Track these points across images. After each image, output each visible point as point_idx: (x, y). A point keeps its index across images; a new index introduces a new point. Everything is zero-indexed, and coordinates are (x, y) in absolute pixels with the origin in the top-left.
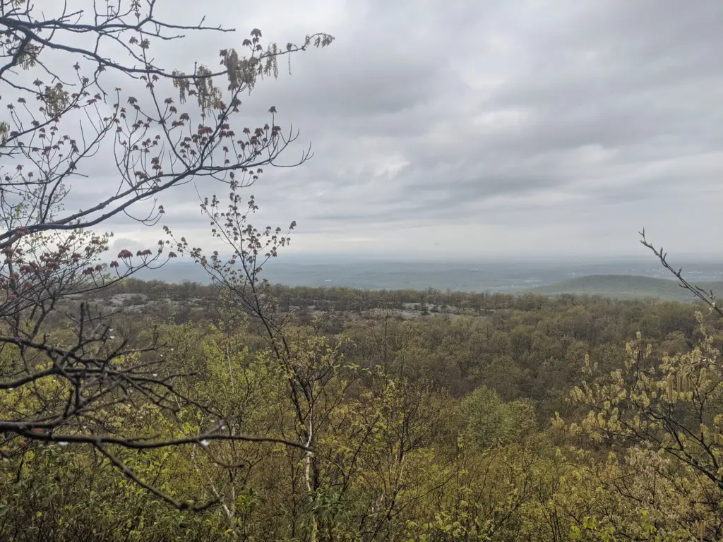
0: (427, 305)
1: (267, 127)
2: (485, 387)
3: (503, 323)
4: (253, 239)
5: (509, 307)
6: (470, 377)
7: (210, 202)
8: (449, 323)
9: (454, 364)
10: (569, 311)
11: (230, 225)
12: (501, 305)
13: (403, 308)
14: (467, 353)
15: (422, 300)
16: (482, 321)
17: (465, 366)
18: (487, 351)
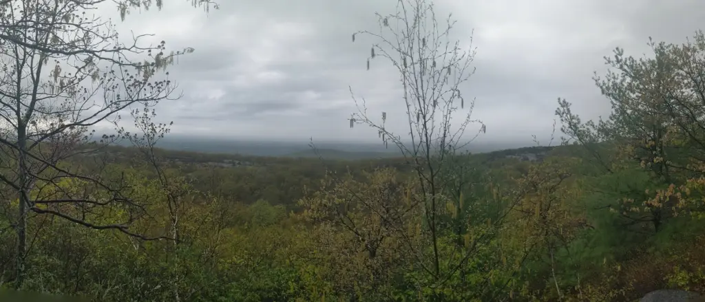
1: (165, 81)
2: (262, 200)
3: (272, 170)
4: (153, 129)
5: (275, 163)
6: (256, 195)
7: (135, 112)
8: (246, 170)
9: (248, 189)
11: (143, 122)
12: (271, 162)
13: (223, 162)
14: (254, 184)
15: (233, 158)
16: (262, 169)
17: (253, 190)
18: (264, 183)
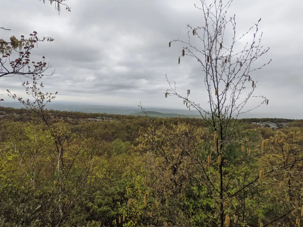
0: (104, 117)
2: (118, 139)
3: (124, 122)
4: (42, 96)
5: (126, 118)
6: (115, 136)
7: (26, 83)
8: (110, 122)
9: (111, 133)
10: (140, 120)
11: (33, 91)
12: (123, 118)
13: (97, 118)
14: (114, 130)
15: (102, 116)
16: (118, 122)
17: (113, 134)
18: (119, 129)
